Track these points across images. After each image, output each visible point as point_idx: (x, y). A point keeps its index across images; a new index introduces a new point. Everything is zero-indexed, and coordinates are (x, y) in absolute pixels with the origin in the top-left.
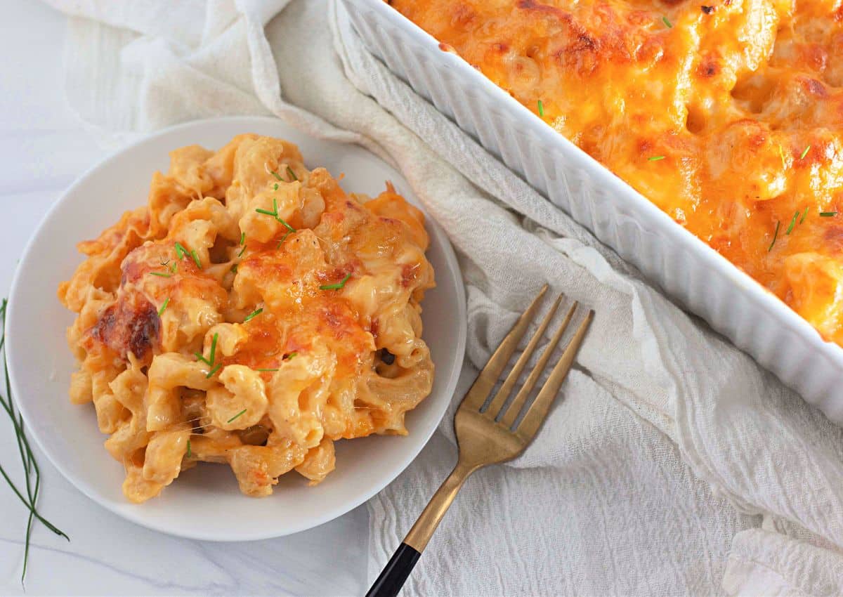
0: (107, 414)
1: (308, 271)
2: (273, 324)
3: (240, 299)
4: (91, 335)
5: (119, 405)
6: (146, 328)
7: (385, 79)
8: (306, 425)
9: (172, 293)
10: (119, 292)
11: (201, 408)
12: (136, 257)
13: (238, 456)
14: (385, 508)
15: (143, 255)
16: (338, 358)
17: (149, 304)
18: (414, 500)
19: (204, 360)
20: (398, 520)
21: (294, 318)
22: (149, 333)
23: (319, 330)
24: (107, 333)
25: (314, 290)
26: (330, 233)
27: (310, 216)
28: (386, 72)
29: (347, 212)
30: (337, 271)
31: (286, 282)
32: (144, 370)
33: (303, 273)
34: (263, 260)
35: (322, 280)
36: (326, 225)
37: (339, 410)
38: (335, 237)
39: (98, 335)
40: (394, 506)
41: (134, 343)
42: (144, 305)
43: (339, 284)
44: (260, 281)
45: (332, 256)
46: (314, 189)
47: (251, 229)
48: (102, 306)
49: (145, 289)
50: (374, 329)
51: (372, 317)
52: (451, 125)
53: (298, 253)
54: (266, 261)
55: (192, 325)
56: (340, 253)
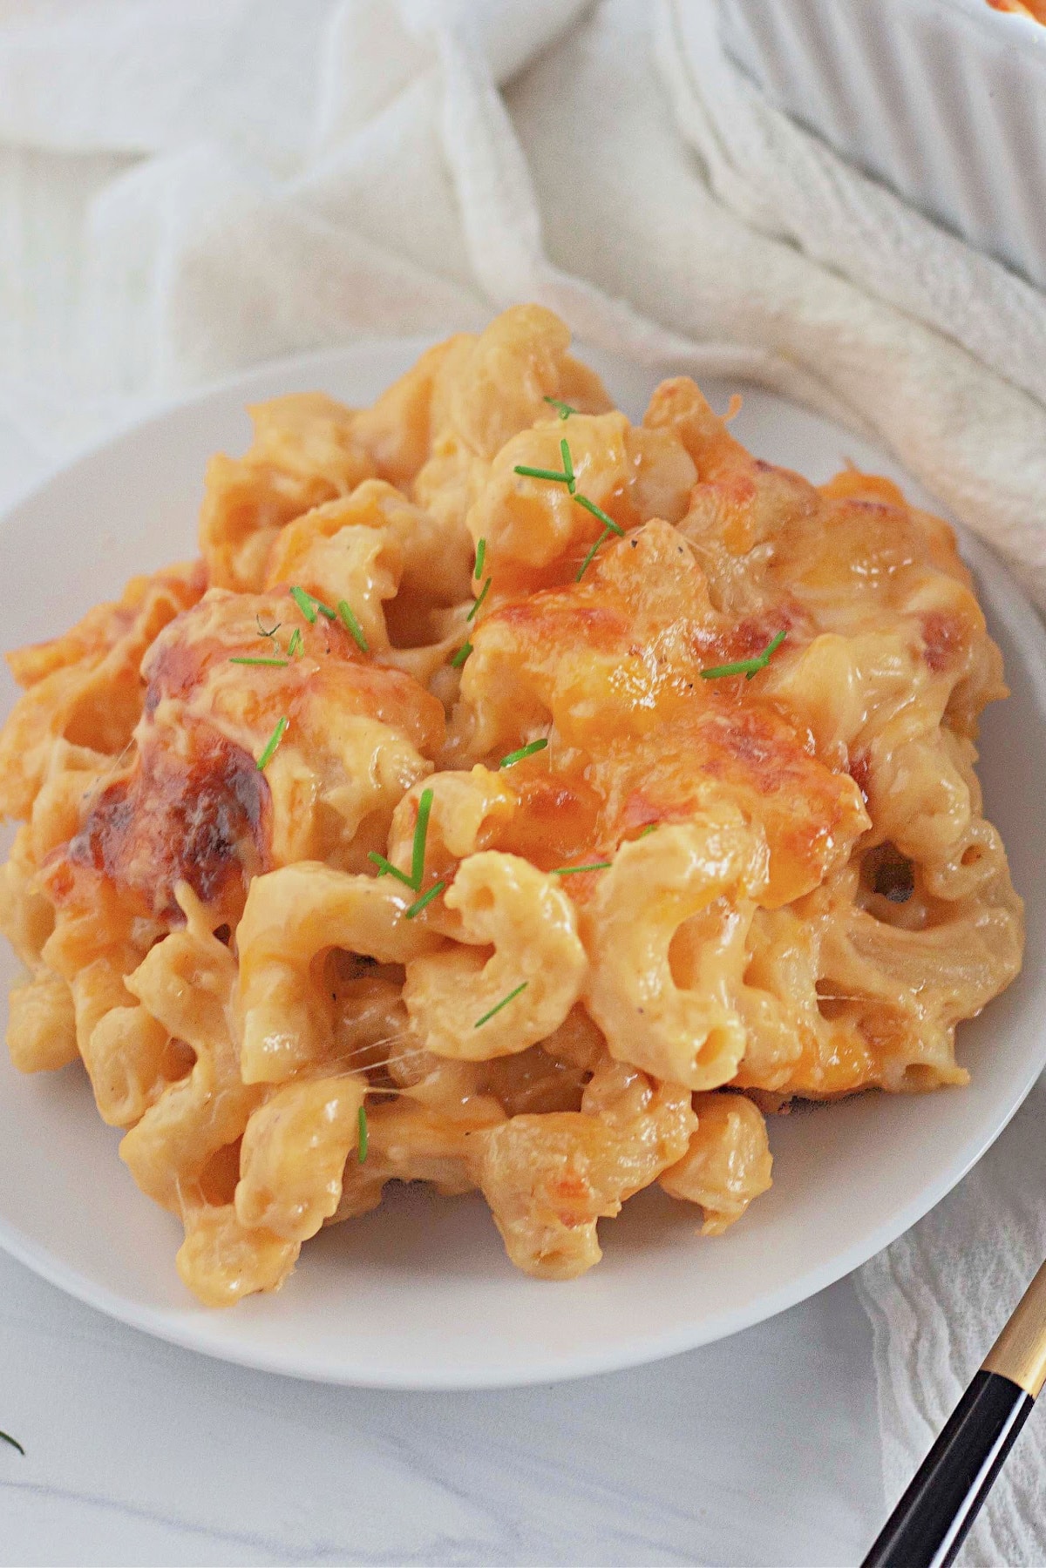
0: (123, 1059)
1: (667, 625)
2: (578, 777)
3: (482, 721)
4: (68, 857)
5: (156, 1029)
6: (224, 814)
7: (828, 171)
8: (696, 1017)
9: (295, 705)
10: (142, 732)
11: (394, 1021)
12: (184, 632)
13: (503, 1143)
14: (914, 1307)
15: (204, 621)
16: (770, 840)
17: (229, 747)
18: (994, 1284)
19: (396, 873)
20: (955, 1339)
21: (639, 750)
22: (233, 826)
23: (712, 768)
24: (112, 847)
25: (687, 677)
26: (720, 531)
27: (659, 494)
28: (828, 157)
29: (760, 479)
30: (745, 628)
31: (610, 650)
32: (224, 934)
33: (654, 628)
34: (543, 605)
35: (707, 653)
36: (707, 512)
37: (779, 997)
38: (735, 542)
39: (89, 853)
40: (940, 1302)
41: (192, 857)
42: (216, 753)
43: (756, 661)
44: (537, 653)
45: (727, 595)
46: (663, 432)
47: (499, 526)
48: (91, 785)
49: (215, 710)
50: (861, 775)
51: (852, 747)
52: (1016, 283)
53: (636, 578)
54: (549, 606)
55: (357, 782)
56: (748, 587)
